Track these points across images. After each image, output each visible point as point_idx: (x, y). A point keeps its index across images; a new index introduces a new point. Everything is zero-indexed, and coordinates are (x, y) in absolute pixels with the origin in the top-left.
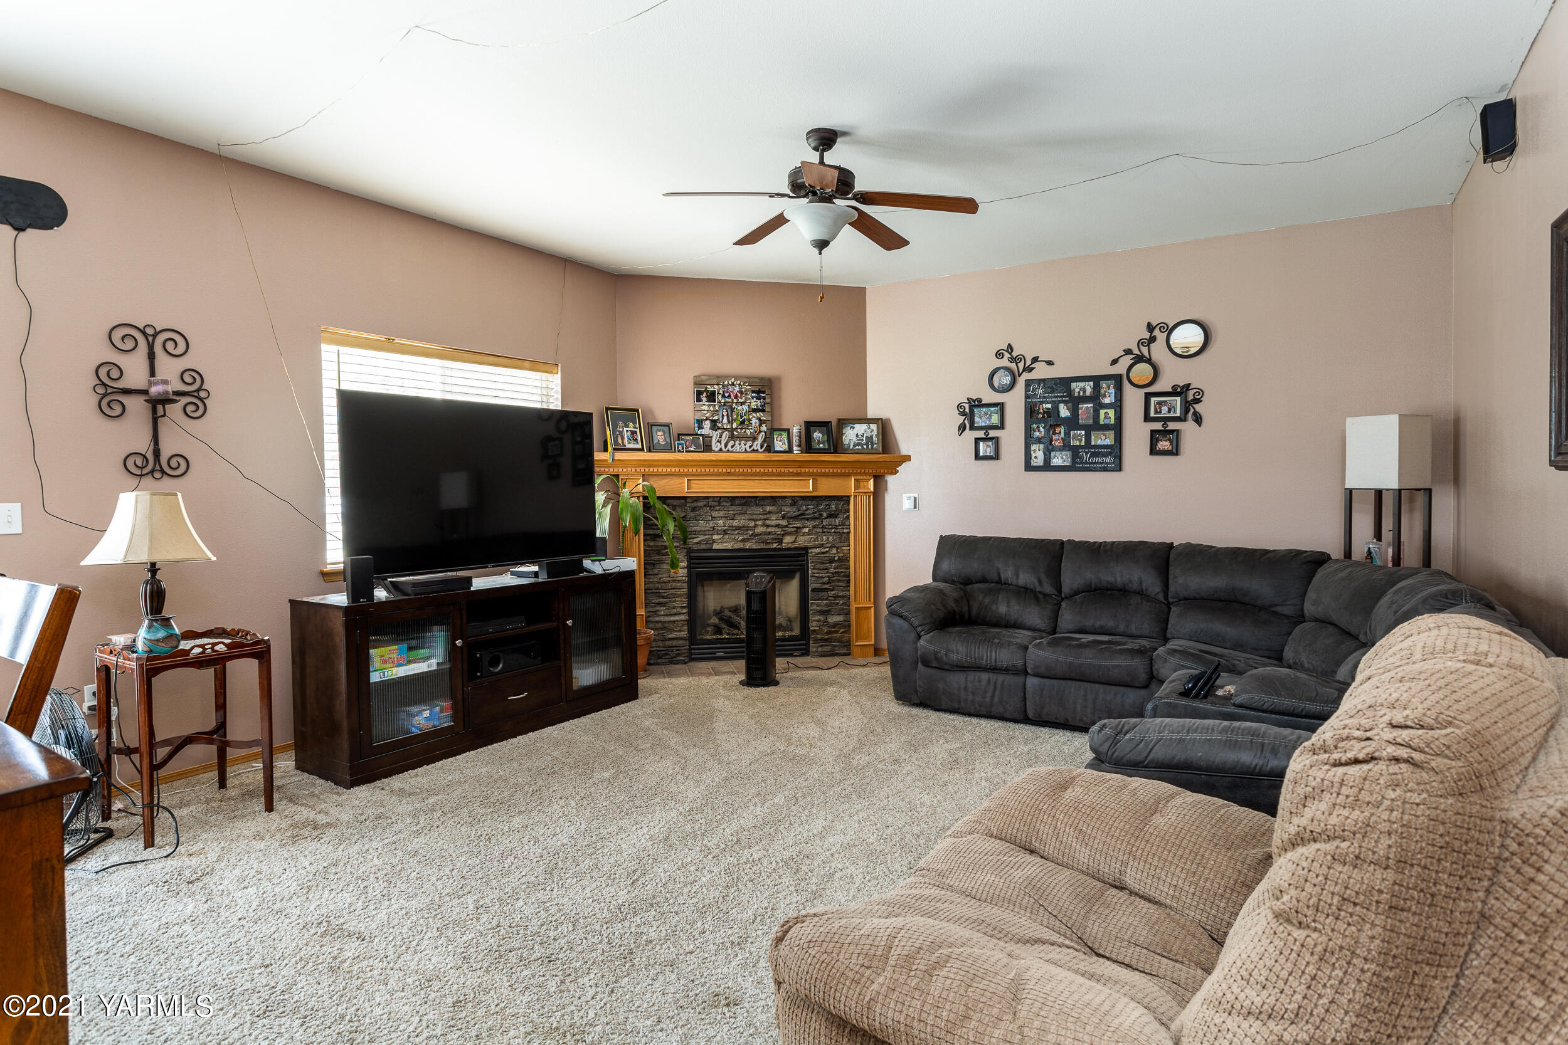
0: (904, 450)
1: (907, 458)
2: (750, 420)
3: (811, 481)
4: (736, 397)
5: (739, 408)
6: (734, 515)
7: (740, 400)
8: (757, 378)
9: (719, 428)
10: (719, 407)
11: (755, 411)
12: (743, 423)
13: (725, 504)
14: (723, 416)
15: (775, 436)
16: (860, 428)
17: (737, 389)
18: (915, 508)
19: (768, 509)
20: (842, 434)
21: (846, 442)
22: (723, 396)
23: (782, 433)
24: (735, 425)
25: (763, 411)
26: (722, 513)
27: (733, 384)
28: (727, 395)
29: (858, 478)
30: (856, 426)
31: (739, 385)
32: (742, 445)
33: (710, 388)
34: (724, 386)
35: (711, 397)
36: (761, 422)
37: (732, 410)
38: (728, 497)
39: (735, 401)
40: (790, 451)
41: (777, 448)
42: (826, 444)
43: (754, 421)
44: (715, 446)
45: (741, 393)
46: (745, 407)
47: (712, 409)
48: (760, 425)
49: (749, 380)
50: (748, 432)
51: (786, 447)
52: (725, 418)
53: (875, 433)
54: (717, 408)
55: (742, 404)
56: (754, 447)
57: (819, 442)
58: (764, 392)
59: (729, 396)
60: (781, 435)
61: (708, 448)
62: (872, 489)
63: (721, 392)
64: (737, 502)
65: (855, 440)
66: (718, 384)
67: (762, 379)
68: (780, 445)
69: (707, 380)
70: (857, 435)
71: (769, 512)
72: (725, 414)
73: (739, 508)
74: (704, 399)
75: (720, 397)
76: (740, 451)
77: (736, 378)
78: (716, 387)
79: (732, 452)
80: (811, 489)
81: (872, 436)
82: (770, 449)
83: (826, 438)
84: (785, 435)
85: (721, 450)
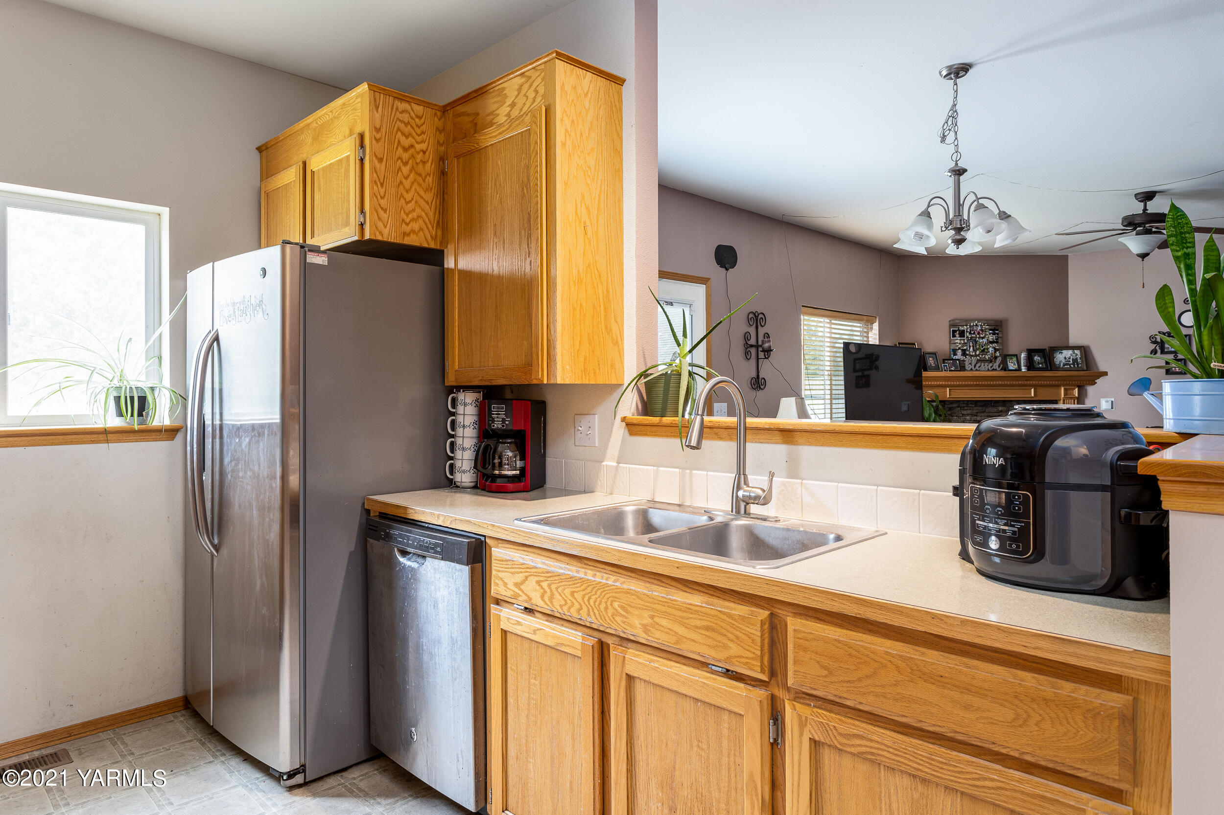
0: (1102, 368)
1: (1105, 374)
2: (988, 349)
3: (1033, 390)
4: (979, 333)
5: (981, 341)
6: (977, 413)
7: (981, 336)
8: (992, 320)
9: (967, 355)
10: (967, 340)
11: (992, 342)
12: (983, 351)
13: (971, 405)
14: (970, 346)
15: (1008, 360)
16: (1067, 353)
17: (979, 328)
18: (1112, 408)
19: (1000, 409)
20: (1054, 358)
21: (1057, 363)
22: (970, 333)
23: (1013, 357)
24: (978, 353)
25: (997, 342)
26: (969, 412)
27: (977, 325)
28: (972, 332)
29: (1066, 387)
30: (1063, 351)
31: (981, 325)
32: (986, 366)
33: (961, 328)
34: (970, 326)
35: (962, 334)
36: (996, 350)
37: (976, 342)
38: (973, 401)
39: (978, 336)
40: (1019, 369)
41: (1011, 368)
42: (1044, 365)
43: (991, 350)
44: (968, 367)
45: (982, 330)
46: (985, 340)
47: (962, 342)
48: (995, 352)
49: (987, 321)
50: (987, 357)
51: (1016, 366)
52: (972, 348)
53: (1079, 356)
54: (966, 341)
55: (983, 338)
56: (994, 367)
57: (1039, 363)
58: (997, 330)
59: (974, 333)
60: (1012, 359)
61: (962, 368)
62: (1077, 395)
63: (968, 330)
64: (979, 404)
65: (1064, 361)
66: (966, 326)
67: (996, 321)
68: (1012, 366)
69: (958, 323)
70: (1065, 358)
71: (1001, 411)
72: (971, 345)
73: (980, 408)
74: (957, 335)
75: (968, 334)
76: (984, 371)
77: (979, 321)
78: (965, 327)
79: (979, 370)
80: (1033, 395)
81: (1077, 359)
82: (1005, 368)
83: (1043, 360)
84: (1015, 359)
85: (971, 369)
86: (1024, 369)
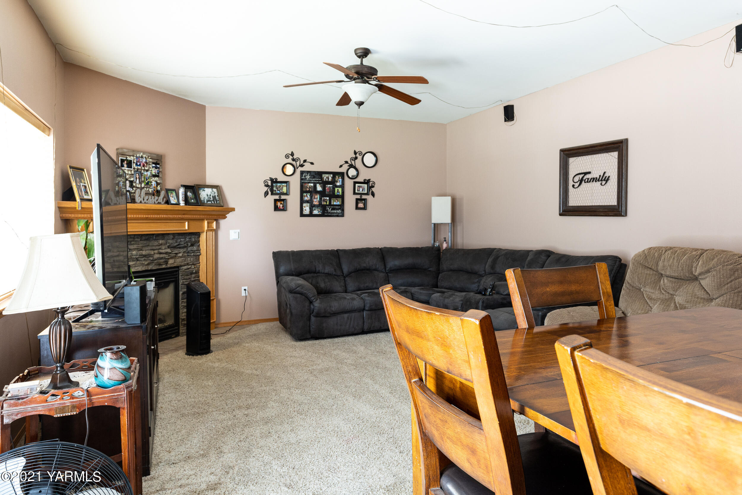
0: (231, 205)
1: (233, 210)
2: (151, 182)
3: (187, 223)
4: (144, 166)
5: (146, 173)
6: (142, 247)
7: (146, 168)
8: (155, 154)
9: (134, 187)
10: (135, 171)
11: (154, 176)
12: (147, 184)
13: (137, 240)
14: (136, 178)
15: (169, 194)
16: (208, 191)
17: (144, 160)
18: (239, 238)
19: (161, 242)
20: (199, 194)
21: (202, 199)
22: (137, 165)
23: (172, 192)
24: (143, 185)
25: (158, 176)
26: (135, 246)
27: (142, 157)
28: (138, 164)
29: (209, 221)
30: (206, 189)
31: (146, 158)
32: (153, 199)
33: (129, 158)
34: (137, 157)
35: (129, 164)
36: (158, 184)
37: (142, 174)
38: (139, 235)
39: (143, 168)
40: (178, 204)
41: (172, 202)
42: (195, 200)
43: (154, 183)
44: (138, 199)
45: (146, 163)
46: (149, 173)
47: (130, 173)
48: (157, 186)
49: (151, 155)
50: (151, 190)
51: (176, 201)
52: (138, 180)
53: (216, 194)
54: (133, 172)
55: (147, 171)
56: (159, 201)
57: (191, 199)
58: (159, 164)
59: (140, 165)
60: (172, 193)
61: (133, 201)
62: (215, 228)
63: (135, 161)
64: (144, 238)
65: (206, 198)
66: (133, 156)
67: (158, 155)
68: (173, 200)
69: (126, 152)
70: (207, 195)
71: (161, 244)
72: (138, 177)
73: (145, 242)
74: (125, 165)
75: (135, 165)
76: (152, 204)
77: (144, 153)
78: (132, 157)
79: (147, 203)
80: (187, 228)
81: (215, 196)
82: (168, 202)
83: (194, 197)
84: (174, 194)
85: (141, 202)
86: (182, 203)
